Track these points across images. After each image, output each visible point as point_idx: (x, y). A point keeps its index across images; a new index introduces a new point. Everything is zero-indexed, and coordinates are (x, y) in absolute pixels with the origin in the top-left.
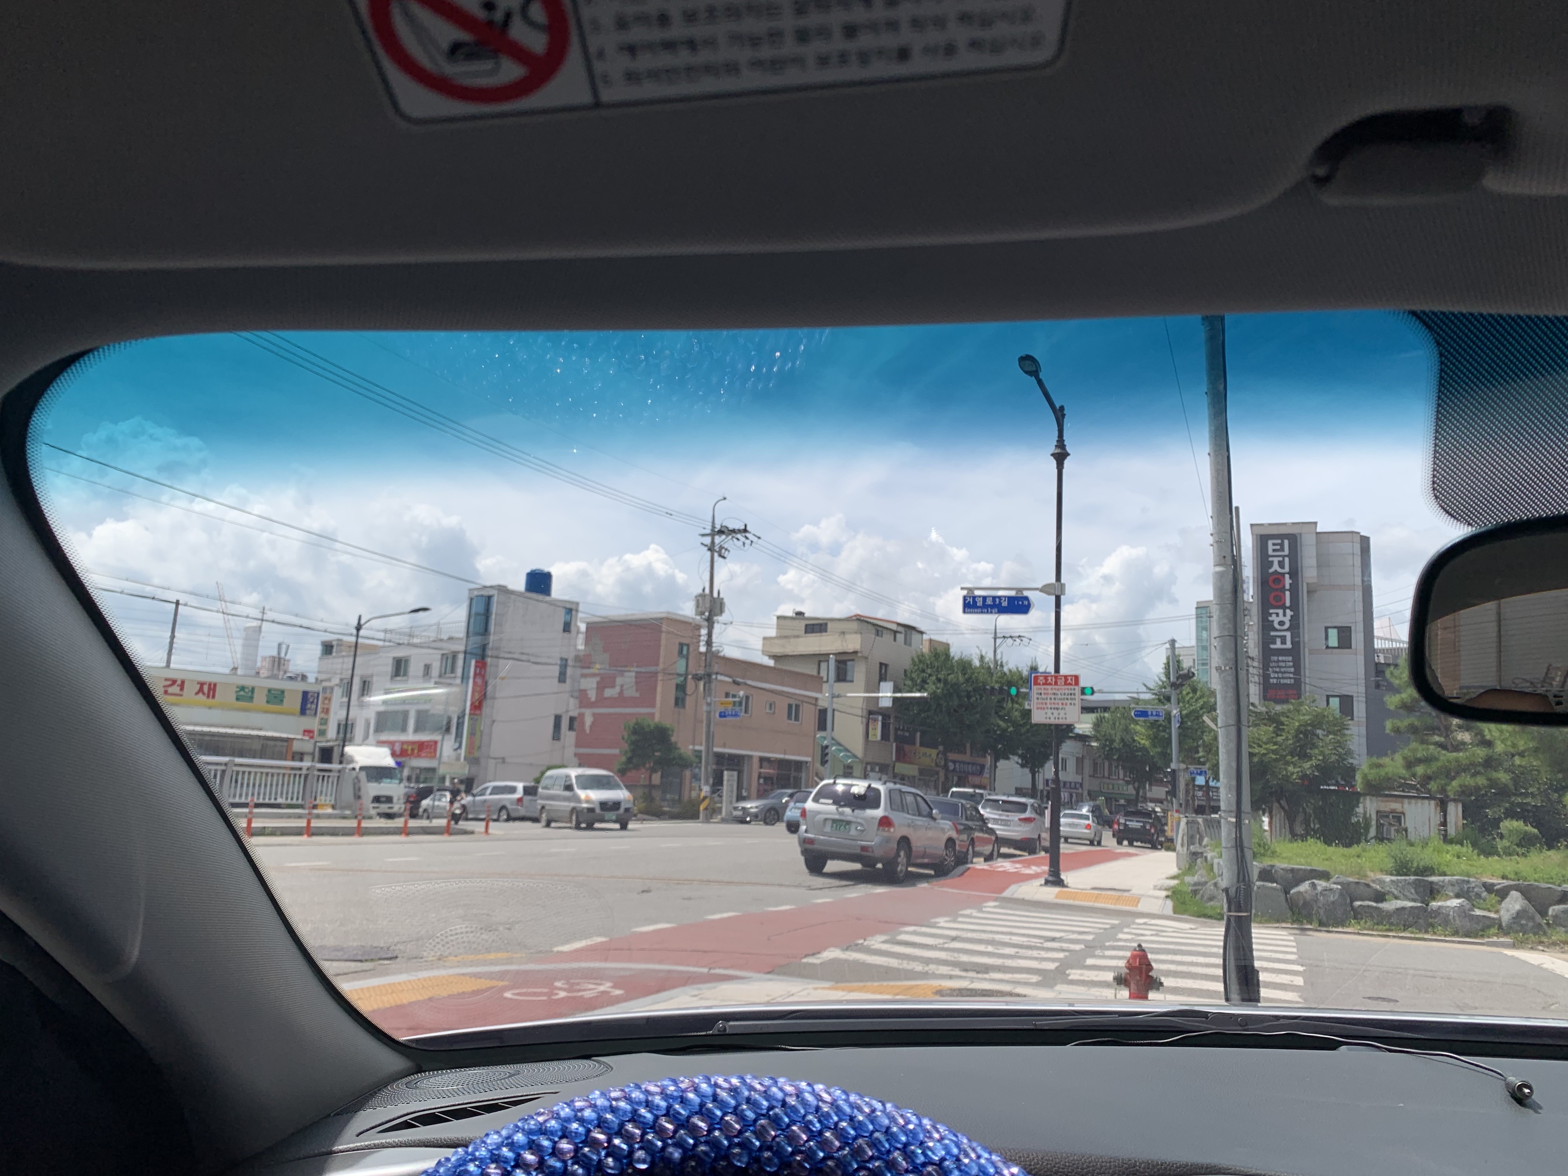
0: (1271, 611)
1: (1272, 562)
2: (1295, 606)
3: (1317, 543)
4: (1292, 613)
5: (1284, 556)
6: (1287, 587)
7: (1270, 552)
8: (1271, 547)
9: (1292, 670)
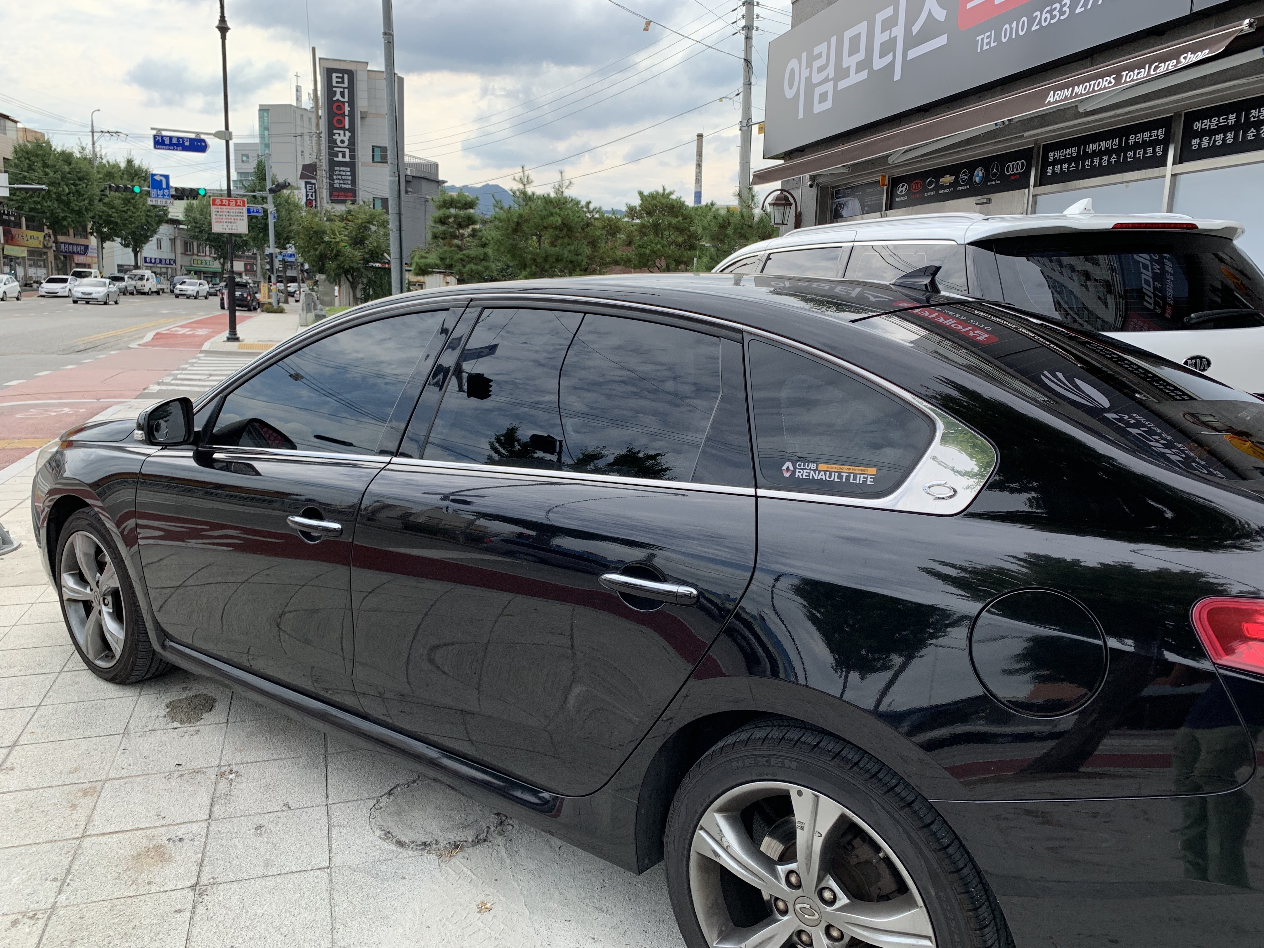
0: (335, 131)
1: (336, 91)
2: (352, 129)
3: (368, 78)
4: (350, 134)
5: (344, 88)
6: (347, 113)
7: (334, 84)
8: (334, 80)
9: (350, 178)
